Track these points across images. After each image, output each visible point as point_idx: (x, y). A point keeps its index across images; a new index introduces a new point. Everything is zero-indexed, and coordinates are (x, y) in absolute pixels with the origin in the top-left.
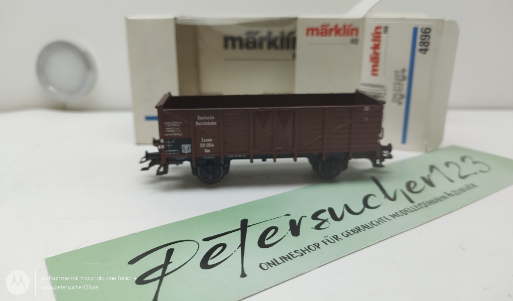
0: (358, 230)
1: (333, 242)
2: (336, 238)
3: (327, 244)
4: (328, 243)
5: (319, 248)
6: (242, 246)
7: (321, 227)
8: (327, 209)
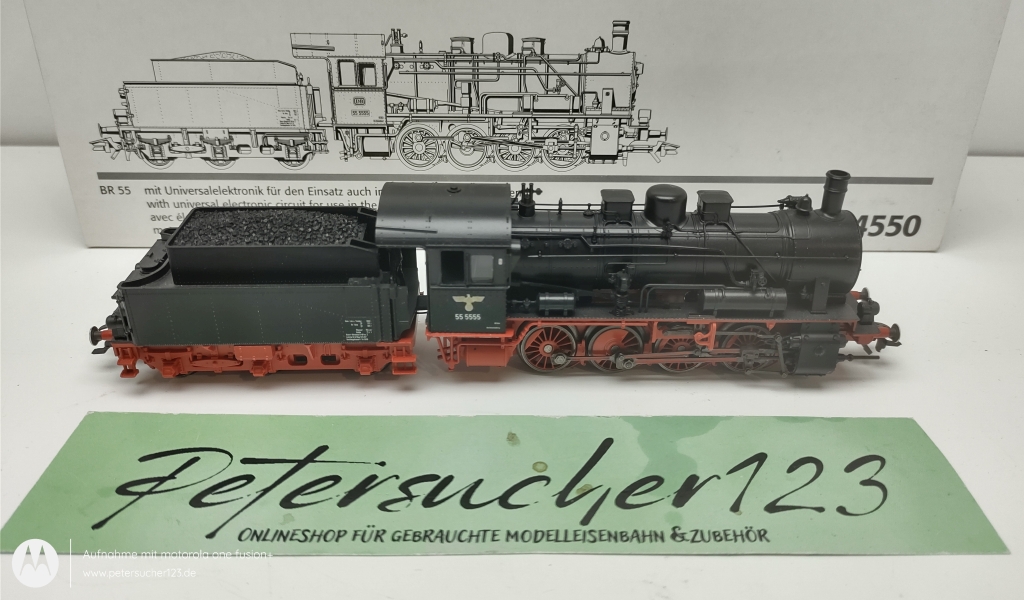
0: (427, 536)
1: (366, 538)
2: (379, 536)
3: (354, 539)
4: (358, 538)
5: (337, 540)
6: (266, 491)
7: (388, 507)
8: (442, 478)
